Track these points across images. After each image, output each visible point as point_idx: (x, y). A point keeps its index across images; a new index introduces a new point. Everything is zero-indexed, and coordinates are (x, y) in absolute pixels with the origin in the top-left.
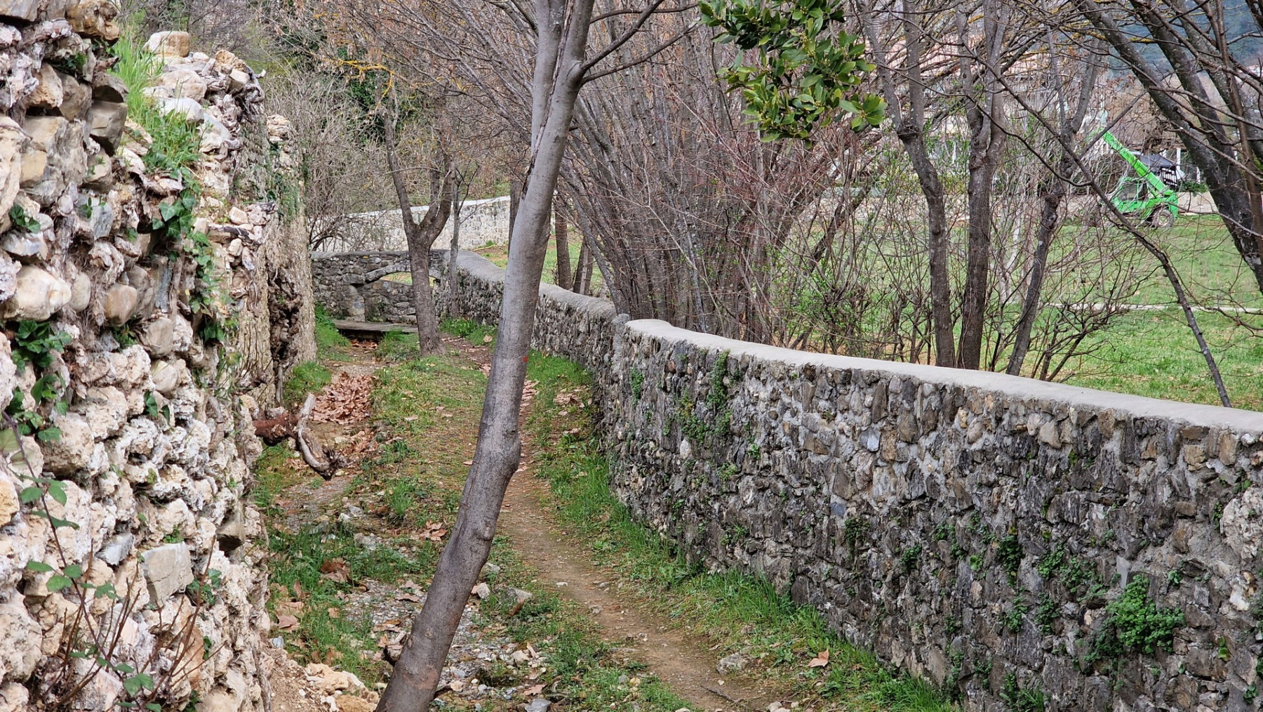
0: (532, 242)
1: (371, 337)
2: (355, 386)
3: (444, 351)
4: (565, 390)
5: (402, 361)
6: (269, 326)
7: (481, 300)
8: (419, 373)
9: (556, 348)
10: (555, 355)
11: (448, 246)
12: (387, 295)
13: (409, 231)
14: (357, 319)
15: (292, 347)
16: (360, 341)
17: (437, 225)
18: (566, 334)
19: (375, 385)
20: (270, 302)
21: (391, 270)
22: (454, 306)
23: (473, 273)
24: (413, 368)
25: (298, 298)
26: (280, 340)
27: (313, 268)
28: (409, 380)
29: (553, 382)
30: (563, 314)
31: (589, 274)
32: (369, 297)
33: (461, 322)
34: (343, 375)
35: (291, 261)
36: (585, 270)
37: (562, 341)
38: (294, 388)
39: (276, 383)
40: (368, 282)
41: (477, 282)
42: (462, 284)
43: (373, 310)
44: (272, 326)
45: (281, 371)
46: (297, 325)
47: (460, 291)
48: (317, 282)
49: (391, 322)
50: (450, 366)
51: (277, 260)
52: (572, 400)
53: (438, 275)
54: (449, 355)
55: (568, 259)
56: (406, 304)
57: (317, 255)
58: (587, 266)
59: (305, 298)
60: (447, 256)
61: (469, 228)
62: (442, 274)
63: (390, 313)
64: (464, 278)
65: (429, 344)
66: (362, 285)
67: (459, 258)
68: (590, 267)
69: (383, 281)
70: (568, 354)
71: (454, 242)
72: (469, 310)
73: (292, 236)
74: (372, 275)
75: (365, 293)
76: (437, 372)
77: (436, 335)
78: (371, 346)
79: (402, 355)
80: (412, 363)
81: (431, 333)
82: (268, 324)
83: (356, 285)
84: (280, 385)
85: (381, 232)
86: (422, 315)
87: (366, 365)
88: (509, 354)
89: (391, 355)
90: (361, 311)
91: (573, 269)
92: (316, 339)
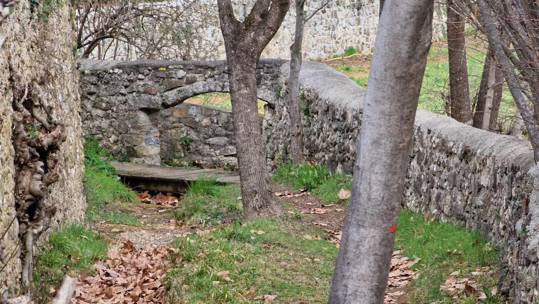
0: (404, 54)
1: (170, 188)
2: (143, 262)
3: (279, 212)
4: (457, 273)
5: (215, 225)
6: (13, 171)
7: (336, 137)
8: (241, 244)
9: (446, 209)
10: (443, 220)
11: (287, 55)
12: (194, 126)
13: (228, 31)
14: (148, 161)
15: (46, 202)
16: (153, 194)
17: (271, 23)
18: (461, 189)
19: (173, 261)
20: (15, 136)
21: (201, 89)
22: (294, 145)
23: (323, 96)
24: (230, 236)
25: (59, 129)
26: (31, 193)
27: (83, 84)
28: (224, 255)
29: (441, 260)
30: (456, 160)
31: (498, 100)
32: (167, 128)
33: (306, 168)
34: (126, 246)
35: (48, 73)
36: (490, 93)
37: (454, 200)
38: (50, 265)
39: (23, 257)
40: (165, 106)
41: (329, 109)
42: (307, 112)
43: (173, 148)
44: (18, 172)
45: (30, 239)
46: (56, 170)
47: (303, 122)
48: (89, 106)
49: (199, 166)
50: (288, 235)
51: (28, 72)
52: (469, 288)
53: (271, 98)
54: (285, 218)
55: (466, 76)
56: (223, 140)
57: (88, 65)
58: (494, 87)
59: (69, 129)
60: (286, 69)
61: (319, 27)
62: (278, 97)
63: (199, 153)
64: (309, 102)
65: (255, 202)
66: (156, 111)
67: (303, 72)
68: (498, 90)
69: (189, 106)
70: (464, 219)
71: (296, 49)
72: (317, 151)
73: (52, 36)
74: (172, 96)
75: (161, 123)
76: (268, 243)
77: (268, 187)
78: (169, 202)
79: (216, 216)
80: (229, 229)
81: (260, 184)
82: (11, 168)
83: (148, 111)
84: (29, 259)
85: (188, 32)
86: (246, 157)
87: (162, 231)
88: (368, 221)
89: (198, 217)
90: (154, 150)
91: (473, 92)
92: (85, 191)
